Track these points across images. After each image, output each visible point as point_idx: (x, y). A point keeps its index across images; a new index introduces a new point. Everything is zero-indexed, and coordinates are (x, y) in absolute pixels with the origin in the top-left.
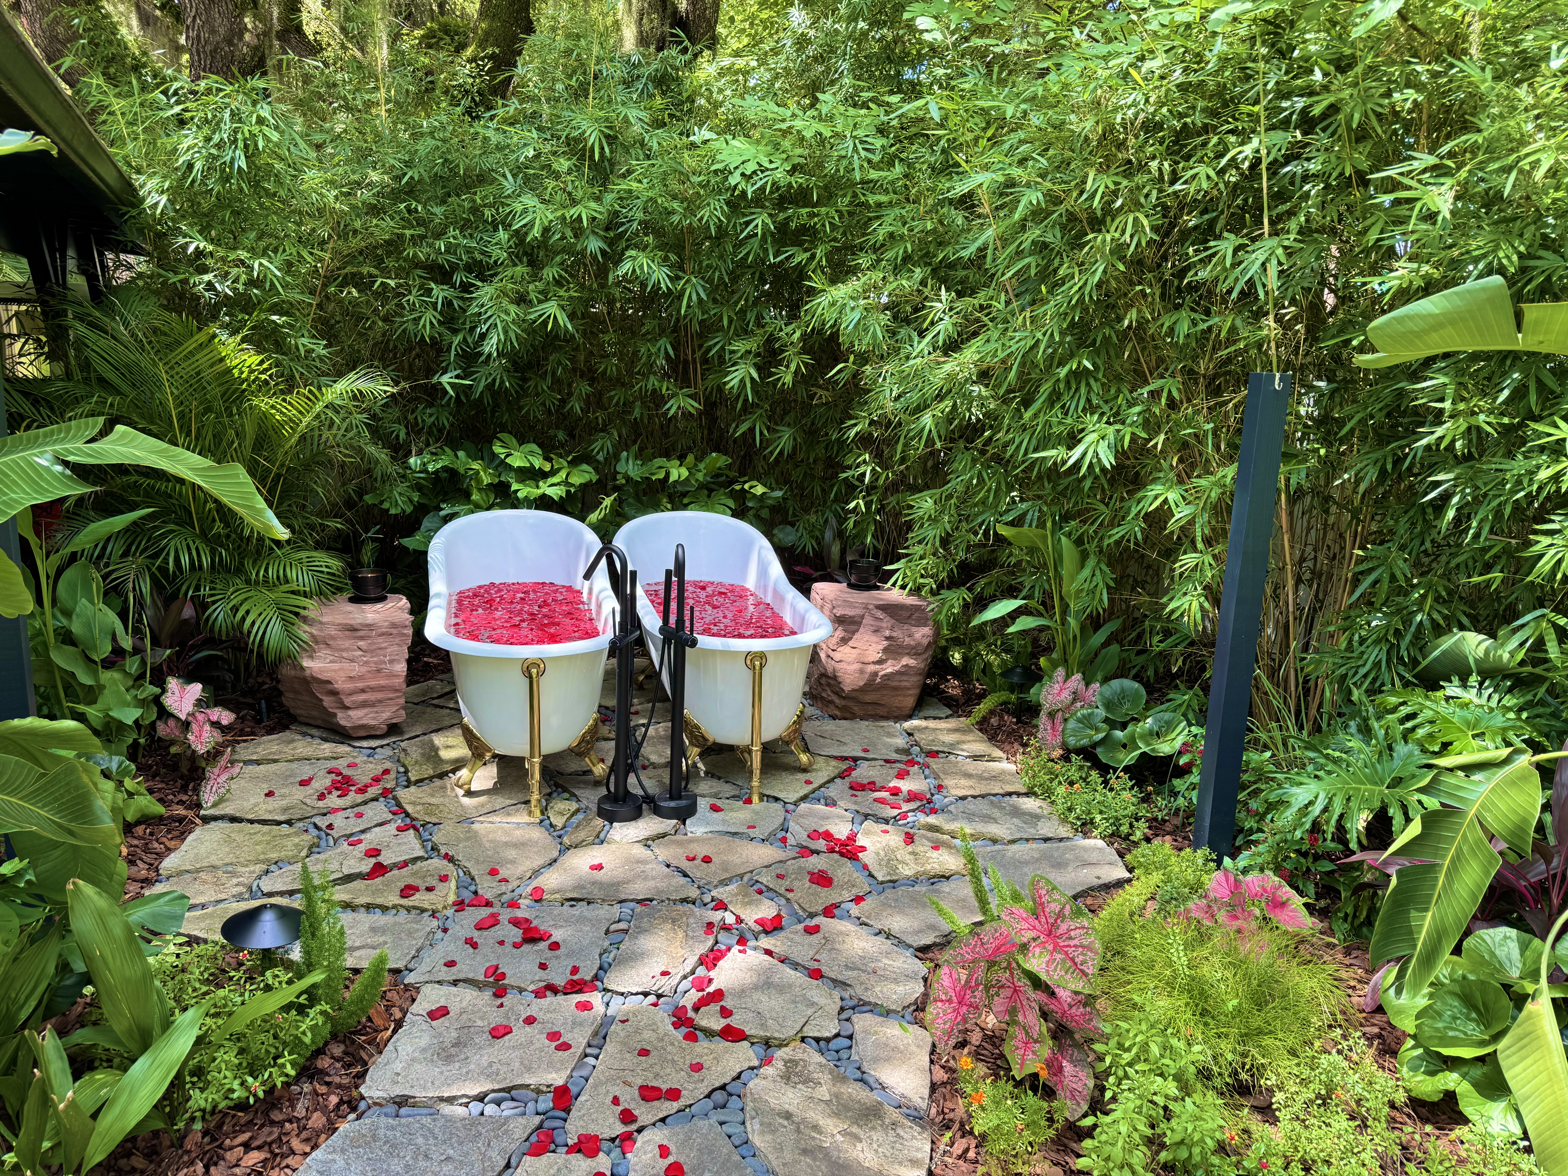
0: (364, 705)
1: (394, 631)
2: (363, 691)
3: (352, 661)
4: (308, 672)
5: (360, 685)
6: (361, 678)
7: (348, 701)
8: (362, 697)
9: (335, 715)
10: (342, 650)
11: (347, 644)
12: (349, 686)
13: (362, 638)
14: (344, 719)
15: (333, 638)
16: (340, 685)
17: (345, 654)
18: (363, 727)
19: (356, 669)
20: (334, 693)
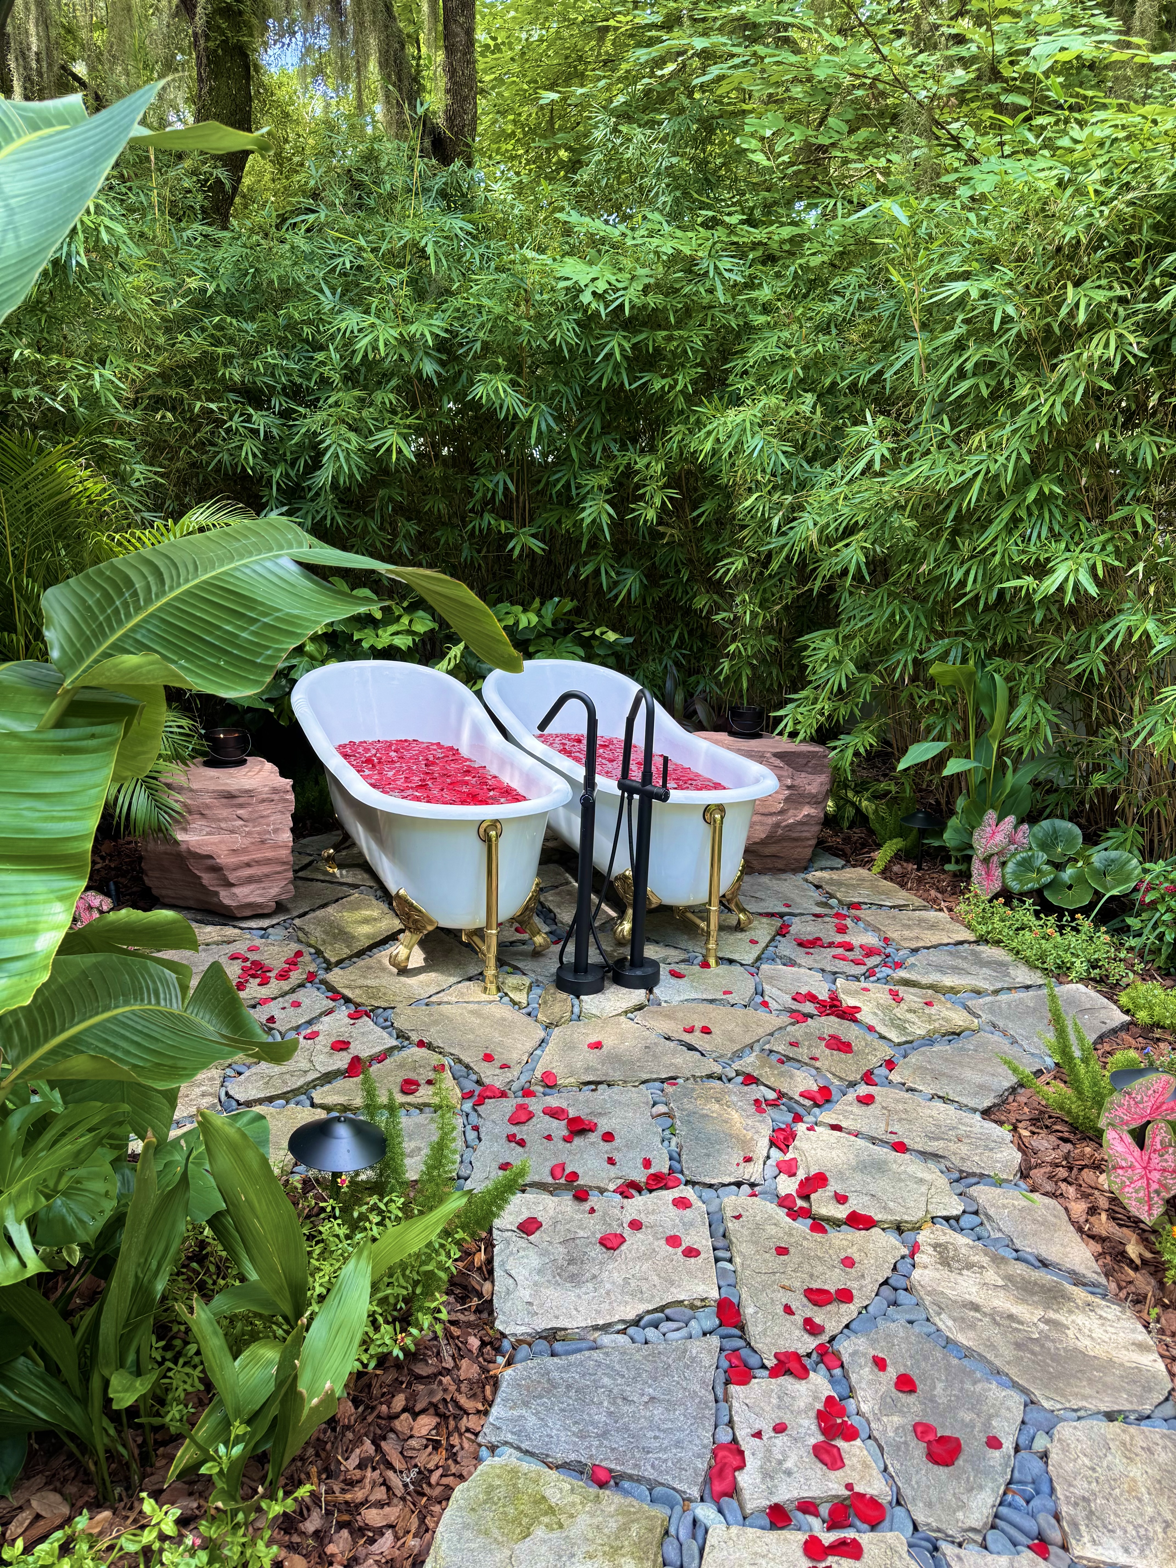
0: (250, 880)
1: (276, 797)
2: (248, 865)
3: (232, 832)
4: (183, 847)
5: (245, 858)
6: (244, 851)
7: (232, 877)
8: (248, 872)
9: (216, 894)
10: (219, 820)
11: (225, 813)
12: (233, 860)
13: (241, 806)
14: (226, 897)
15: (208, 807)
16: (224, 859)
17: (223, 825)
18: (250, 905)
19: (239, 841)
20: (216, 869)
